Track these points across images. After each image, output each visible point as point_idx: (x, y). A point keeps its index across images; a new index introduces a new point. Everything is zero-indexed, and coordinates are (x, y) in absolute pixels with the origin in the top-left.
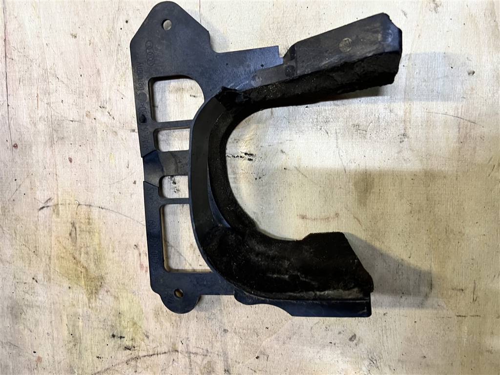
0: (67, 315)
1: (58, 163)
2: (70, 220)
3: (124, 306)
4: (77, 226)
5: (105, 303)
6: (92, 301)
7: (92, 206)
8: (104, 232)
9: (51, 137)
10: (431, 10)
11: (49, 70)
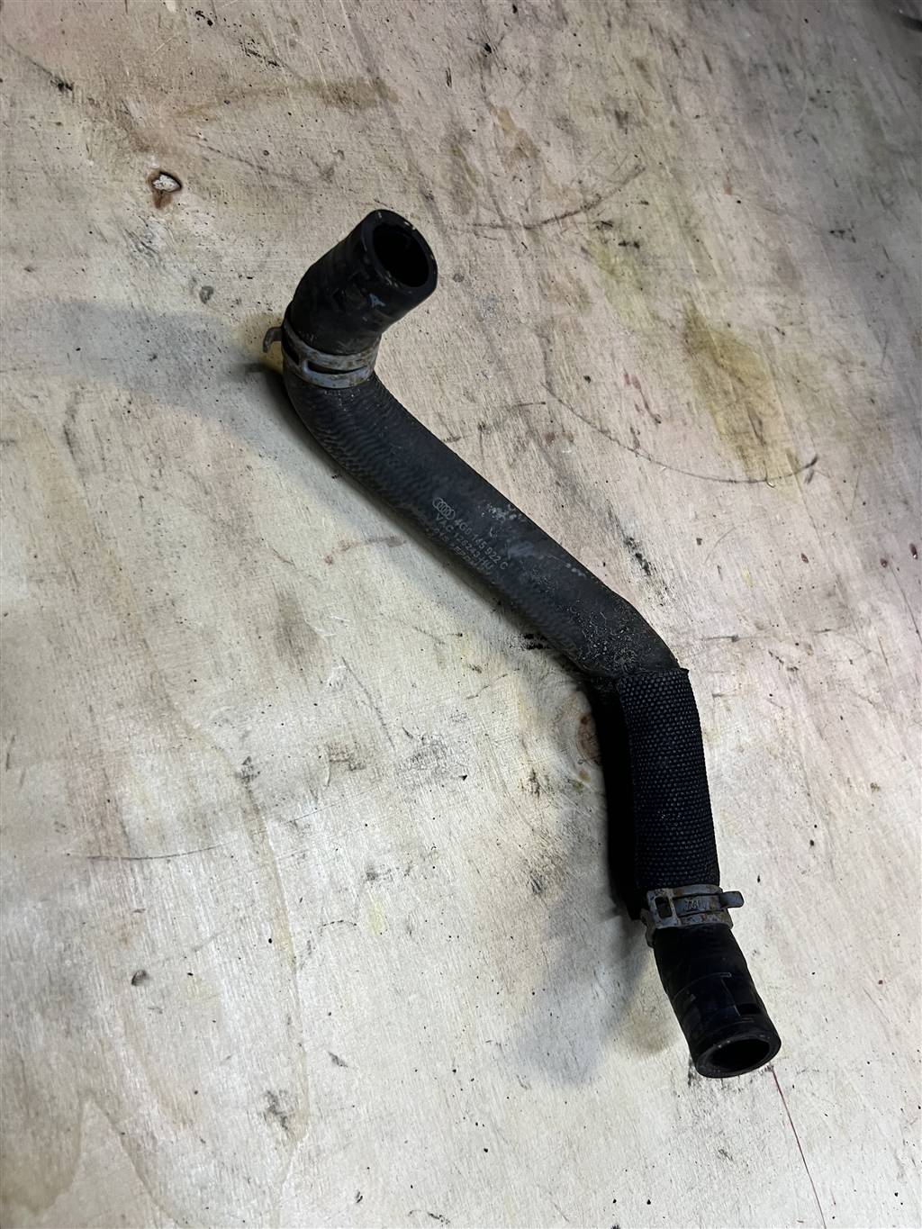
0: (715, 275)
1: (819, 548)
2: (770, 449)
3: (638, 303)
4: (756, 441)
5: (669, 305)
6: (689, 307)
7: (746, 482)
8: (714, 438)
9: (844, 591)
10: (283, 1095)
11: (887, 712)
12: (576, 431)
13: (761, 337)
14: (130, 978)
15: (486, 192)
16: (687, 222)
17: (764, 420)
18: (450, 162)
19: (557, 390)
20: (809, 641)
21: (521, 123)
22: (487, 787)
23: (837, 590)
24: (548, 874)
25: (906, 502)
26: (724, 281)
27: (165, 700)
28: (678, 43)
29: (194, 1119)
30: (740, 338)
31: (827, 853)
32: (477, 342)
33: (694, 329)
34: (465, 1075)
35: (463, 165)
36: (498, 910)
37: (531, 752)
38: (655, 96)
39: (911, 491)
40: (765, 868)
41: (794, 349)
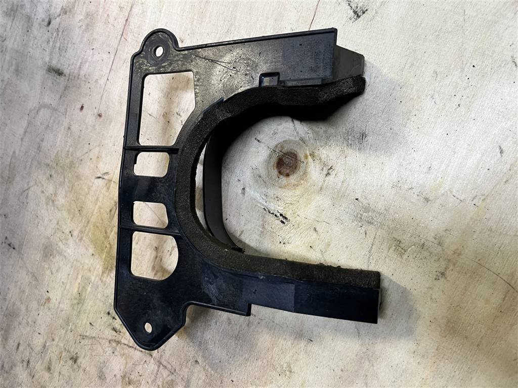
2: (115, 199)
13: (81, 239)
15: (158, 380)
16: (78, 304)
17: (108, 210)
20: (161, 118)
22: (350, 188)
24: (354, 137)
25: (69, 128)
26: (80, 271)
28: (25, 364)
30: (91, 246)
32: (209, 336)
34: (456, 100)
36: (387, 143)
37: (321, 184)
38: (52, 355)
39: (62, 130)
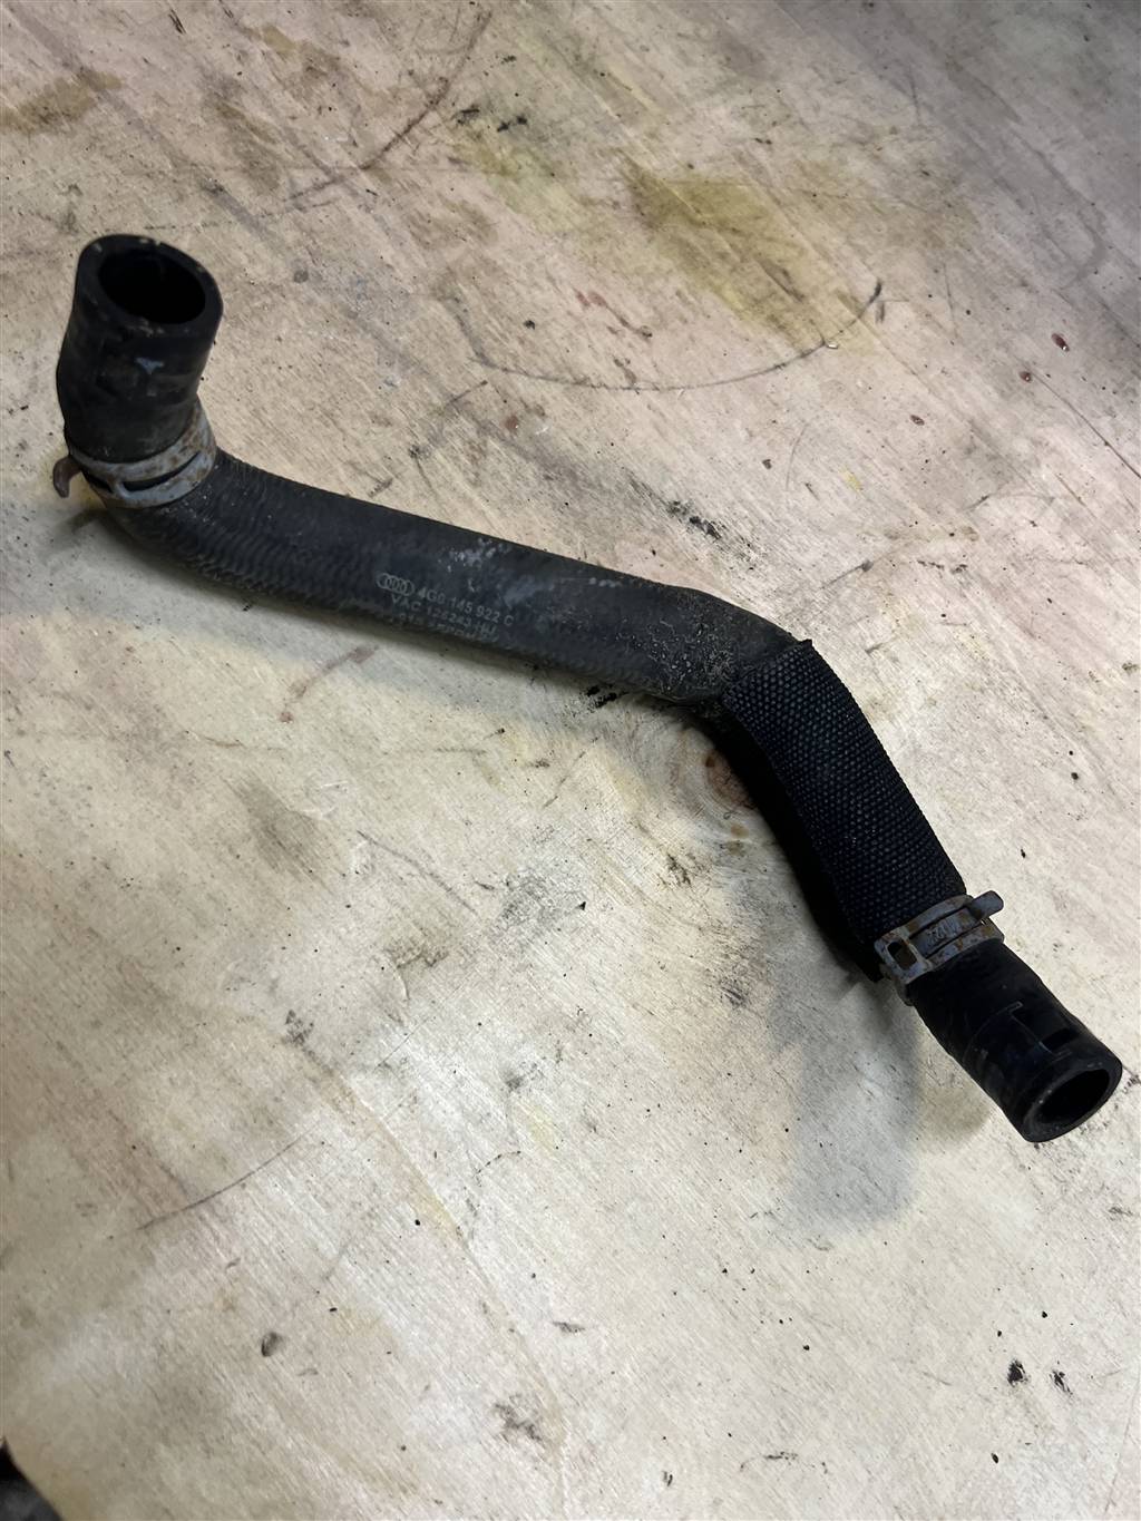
0: (645, 109)
1: (931, 397)
2: (812, 301)
3: (556, 195)
4: (790, 300)
5: (599, 178)
6: (626, 168)
7: (798, 358)
8: (732, 321)
9: (987, 439)
10: (516, 1400)
11: (1107, 565)
12: (543, 398)
13: (741, 160)
14: (259, 1350)
15: (290, 148)
16: (578, 57)
17: (789, 268)
18: (225, 130)
19: (495, 358)
20: (966, 523)
21: (299, 34)
22: (618, 904)
23: (977, 441)
24: (744, 973)
25: (1024, 284)
26: (660, 110)
27: (150, 991)
29: (415, 1482)
30: (715, 173)
31: (1101, 779)
32: (362, 346)
33: (646, 194)
34: (740, 1270)
35: (243, 126)
36: (697, 1050)
37: (656, 833)
39: (1026, 266)
40: (1025, 836)
41: (792, 155)
